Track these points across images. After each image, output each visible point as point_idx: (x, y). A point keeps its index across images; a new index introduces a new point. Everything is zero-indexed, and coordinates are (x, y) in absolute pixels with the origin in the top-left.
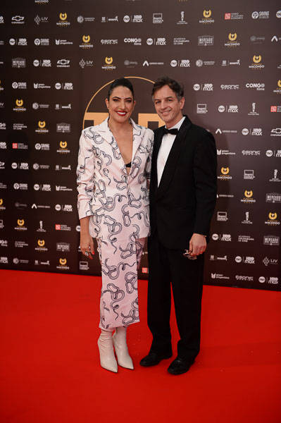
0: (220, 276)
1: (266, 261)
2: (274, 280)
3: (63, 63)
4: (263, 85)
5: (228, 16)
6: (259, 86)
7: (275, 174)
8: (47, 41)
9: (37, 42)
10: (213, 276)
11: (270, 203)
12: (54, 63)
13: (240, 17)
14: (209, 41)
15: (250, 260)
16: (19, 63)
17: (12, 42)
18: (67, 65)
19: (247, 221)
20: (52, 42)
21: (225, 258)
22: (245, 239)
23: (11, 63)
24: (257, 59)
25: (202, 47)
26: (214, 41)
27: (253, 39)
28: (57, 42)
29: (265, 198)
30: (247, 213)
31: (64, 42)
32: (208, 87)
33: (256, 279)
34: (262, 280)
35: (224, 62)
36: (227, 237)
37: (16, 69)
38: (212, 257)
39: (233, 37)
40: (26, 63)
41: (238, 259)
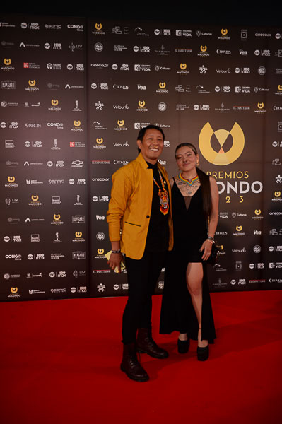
0: (37, 292)
1: (76, 274)
2: (83, 289)
4: (62, 125)
5: (26, 65)
6: (58, 125)
7: (78, 199)
10: (31, 292)
11: (76, 223)
13: (37, 67)
14: (12, 85)
15: (62, 274)
19: (57, 241)
21: (40, 275)
22: (57, 256)
24: (55, 103)
25: (5, 90)
26: (16, 85)
27: (50, 85)
29: (71, 219)
30: (57, 234)
32: (14, 125)
33: (69, 290)
34: (73, 290)
35: (27, 104)
36: (41, 256)
38: (29, 275)
39: (32, 83)
41: (52, 275)
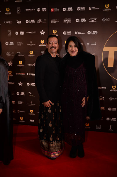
3: (93, 20)
8: (84, 8)
9: (78, 9)
12: (87, 20)
16: (67, 21)
17: (64, 9)
18: (95, 21)
20: (87, 9)
23: (63, 21)
28: (90, 9)
31: (94, 8)
37: (66, 24)
40: (72, 21)
